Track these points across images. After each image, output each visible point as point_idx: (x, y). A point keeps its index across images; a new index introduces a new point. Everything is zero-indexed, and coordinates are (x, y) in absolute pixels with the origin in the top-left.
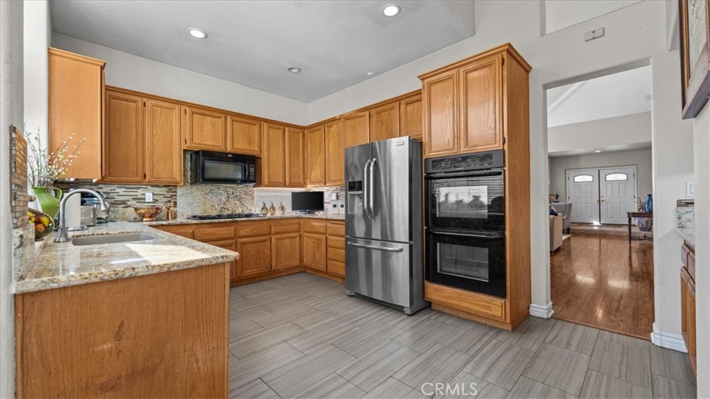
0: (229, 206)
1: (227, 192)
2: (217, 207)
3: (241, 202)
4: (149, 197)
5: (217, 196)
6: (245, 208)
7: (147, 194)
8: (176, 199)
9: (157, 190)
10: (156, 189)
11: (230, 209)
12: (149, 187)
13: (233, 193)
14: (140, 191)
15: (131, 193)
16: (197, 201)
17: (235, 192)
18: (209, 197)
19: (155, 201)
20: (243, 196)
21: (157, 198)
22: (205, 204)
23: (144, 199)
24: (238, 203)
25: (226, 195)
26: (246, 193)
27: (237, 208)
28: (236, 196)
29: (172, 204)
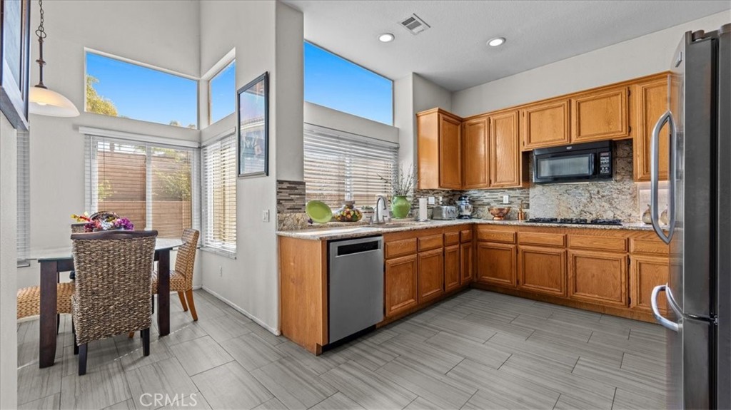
0: (592, 209)
1: (589, 191)
2: (574, 209)
3: (611, 204)
4: (506, 199)
5: (575, 196)
6: (619, 213)
7: (504, 197)
8: (528, 201)
9: (513, 193)
10: (511, 191)
11: (594, 213)
12: (506, 191)
13: (598, 192)
14: (500, 195)
15: (494, 197)
16: (550, 202)
17: (601, 190)
18: (564, 198)
19: (511, 203)
20: (615, 196)
21: (512, 200)
22: (558, 206)
23: (502, 201)
24: (607, 206)
25: (588, 195)
26: (620, 192)
27: (605, 211)
28: (603, 196)
29: (525, 206)
